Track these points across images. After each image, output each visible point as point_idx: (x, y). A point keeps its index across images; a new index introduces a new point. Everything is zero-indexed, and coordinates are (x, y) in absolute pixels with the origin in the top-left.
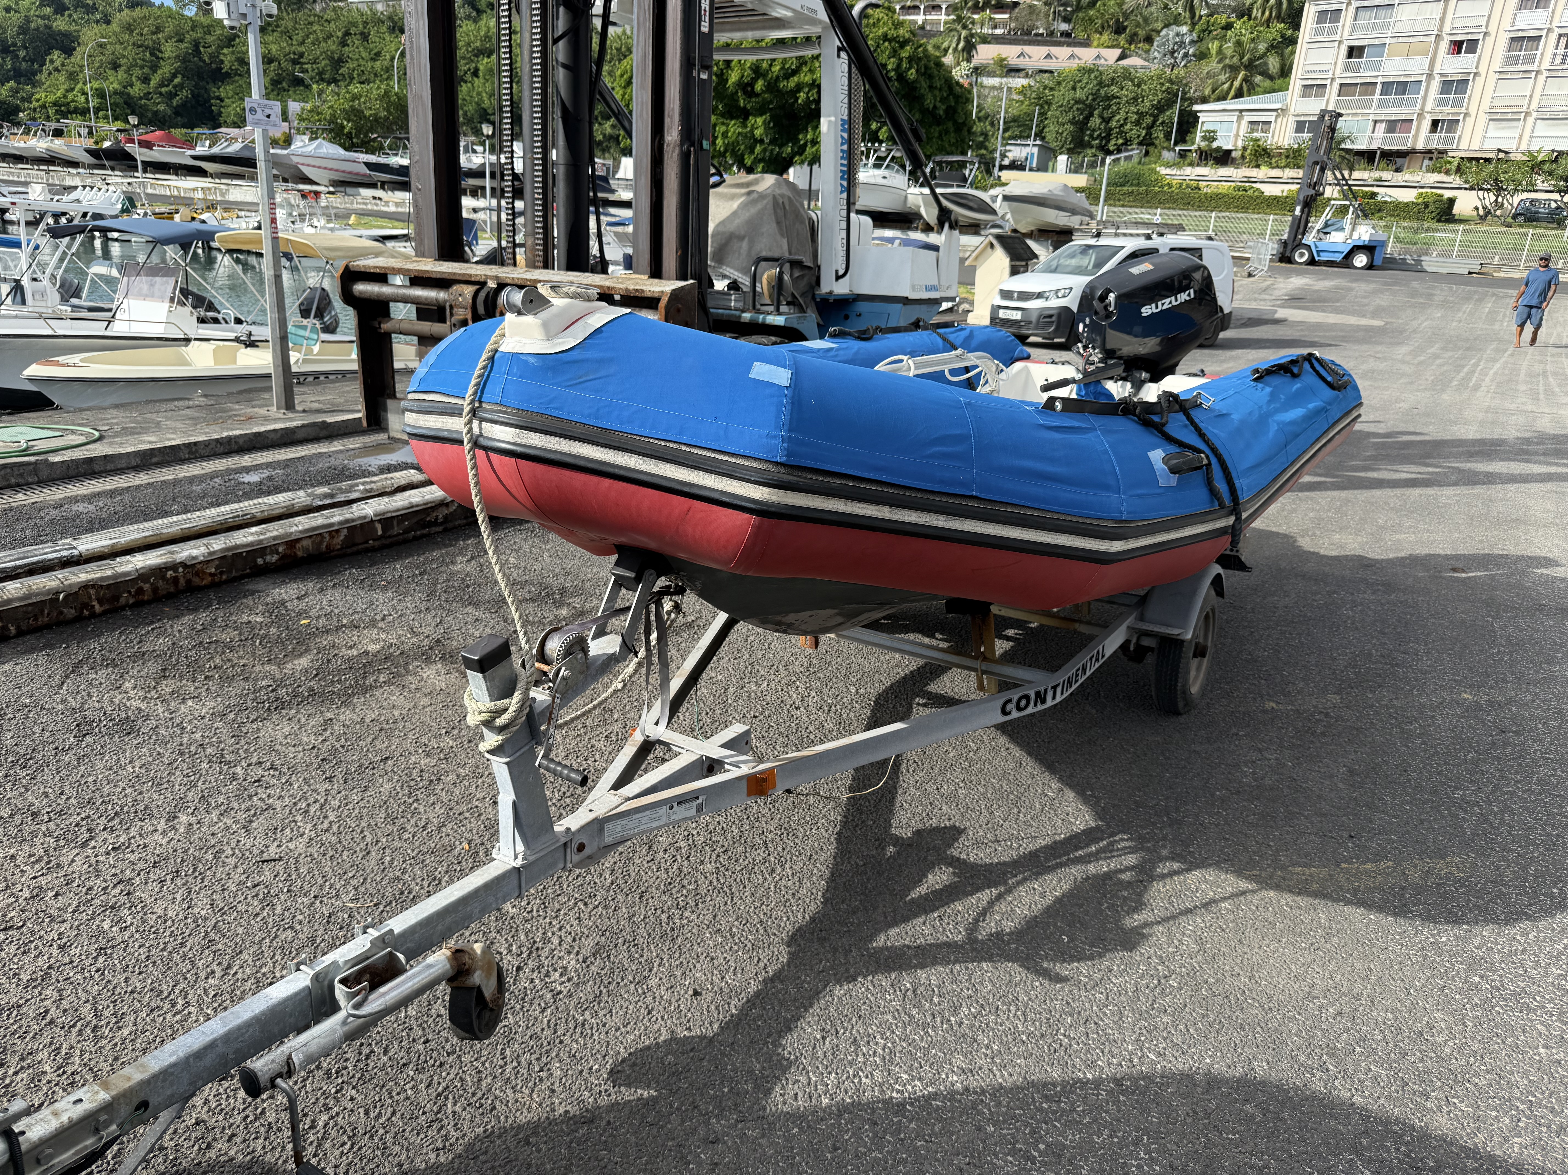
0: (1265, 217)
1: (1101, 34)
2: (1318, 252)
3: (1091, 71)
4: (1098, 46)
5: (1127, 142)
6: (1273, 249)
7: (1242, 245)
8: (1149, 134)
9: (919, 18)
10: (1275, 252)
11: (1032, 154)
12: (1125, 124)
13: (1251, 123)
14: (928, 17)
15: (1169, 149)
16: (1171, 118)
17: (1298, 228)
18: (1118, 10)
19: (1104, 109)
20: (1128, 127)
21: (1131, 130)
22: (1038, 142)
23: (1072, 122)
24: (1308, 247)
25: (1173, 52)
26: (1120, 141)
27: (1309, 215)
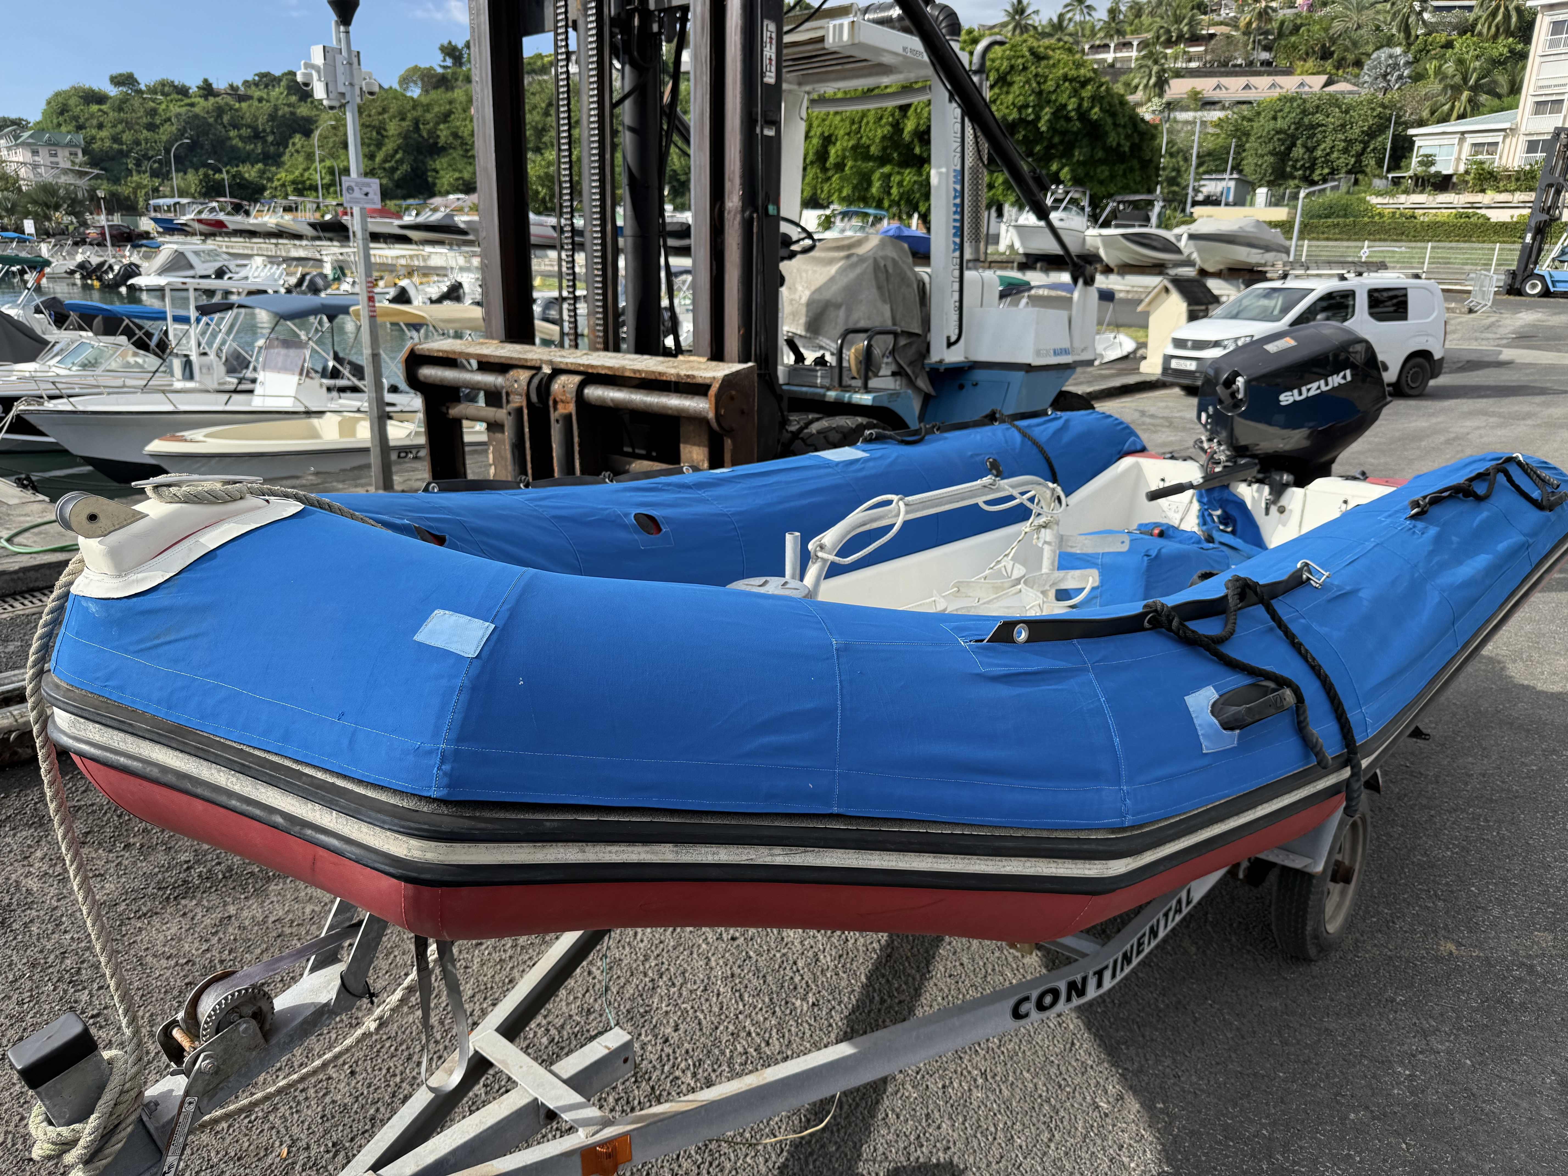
0: (1491, 245)
1: (1305, 61)
2: (1553, 282)
3: (1292, 99)
4: (1302, 74)
5: (1333, 172)
6: (1498, 280)
7: (1464, 277)
8: (1359, 161)
9: (1109, 57)
10: (1501, 284)
11: (1229, 189)
12: (1332, 152)
13: (1474, 145)
14: (1119, 55)
15: (1380, 177)
16: (1384, 145)
17: (1530, 256)
18: (1323, 35)
19: (1308, 138)
20: (1335, 155)
21: (1339, 158)
22: (1235, 176)
23: (1272, 153)
24: (1542, 278)
25: (1385, 76)
26: (1326, 171)
27: (1542, 242)
